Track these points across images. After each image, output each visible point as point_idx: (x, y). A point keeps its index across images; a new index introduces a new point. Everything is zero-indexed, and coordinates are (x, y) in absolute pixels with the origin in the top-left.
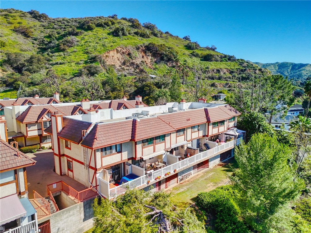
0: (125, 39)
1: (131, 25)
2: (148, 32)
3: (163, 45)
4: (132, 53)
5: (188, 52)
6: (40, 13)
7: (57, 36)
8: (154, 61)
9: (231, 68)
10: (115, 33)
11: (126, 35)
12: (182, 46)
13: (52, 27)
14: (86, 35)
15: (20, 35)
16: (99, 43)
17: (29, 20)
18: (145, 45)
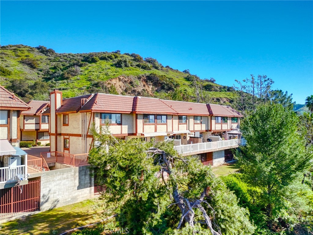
0: (127, 70)
1: (134, 59)
2: (149, 65)
3: (164, 76)
4: (134, 81)
5: (187, 83)
6: (48, 48)
7: (62, 67)
8: (155, 90)
9: (230, 98)
10: (118, 65)
11: (128, 67)
12: (182, 78)
13: (57, 60)
14: (89, 66)
15: (27, 66)
16: (102, 73)
17: (36, 54)
18: (147, 75)
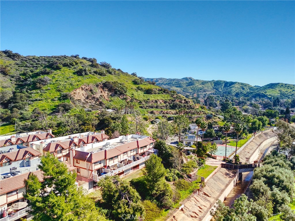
0: (87, 78)
1: (91, 65)
2: (104, 70)
3: (117, 82)
4: (93, 89)
5: (135, 87)
6: (14, 53)
7: (31, 74)
8: (110, 94)
9: (165, 99)
10: (79, 73)
11: (88, 75)
12: (130, 82)
13: (25, 65)
14: (55, 74)
16: (67, 82)
17: (5, 59)
18: (103, 83)
